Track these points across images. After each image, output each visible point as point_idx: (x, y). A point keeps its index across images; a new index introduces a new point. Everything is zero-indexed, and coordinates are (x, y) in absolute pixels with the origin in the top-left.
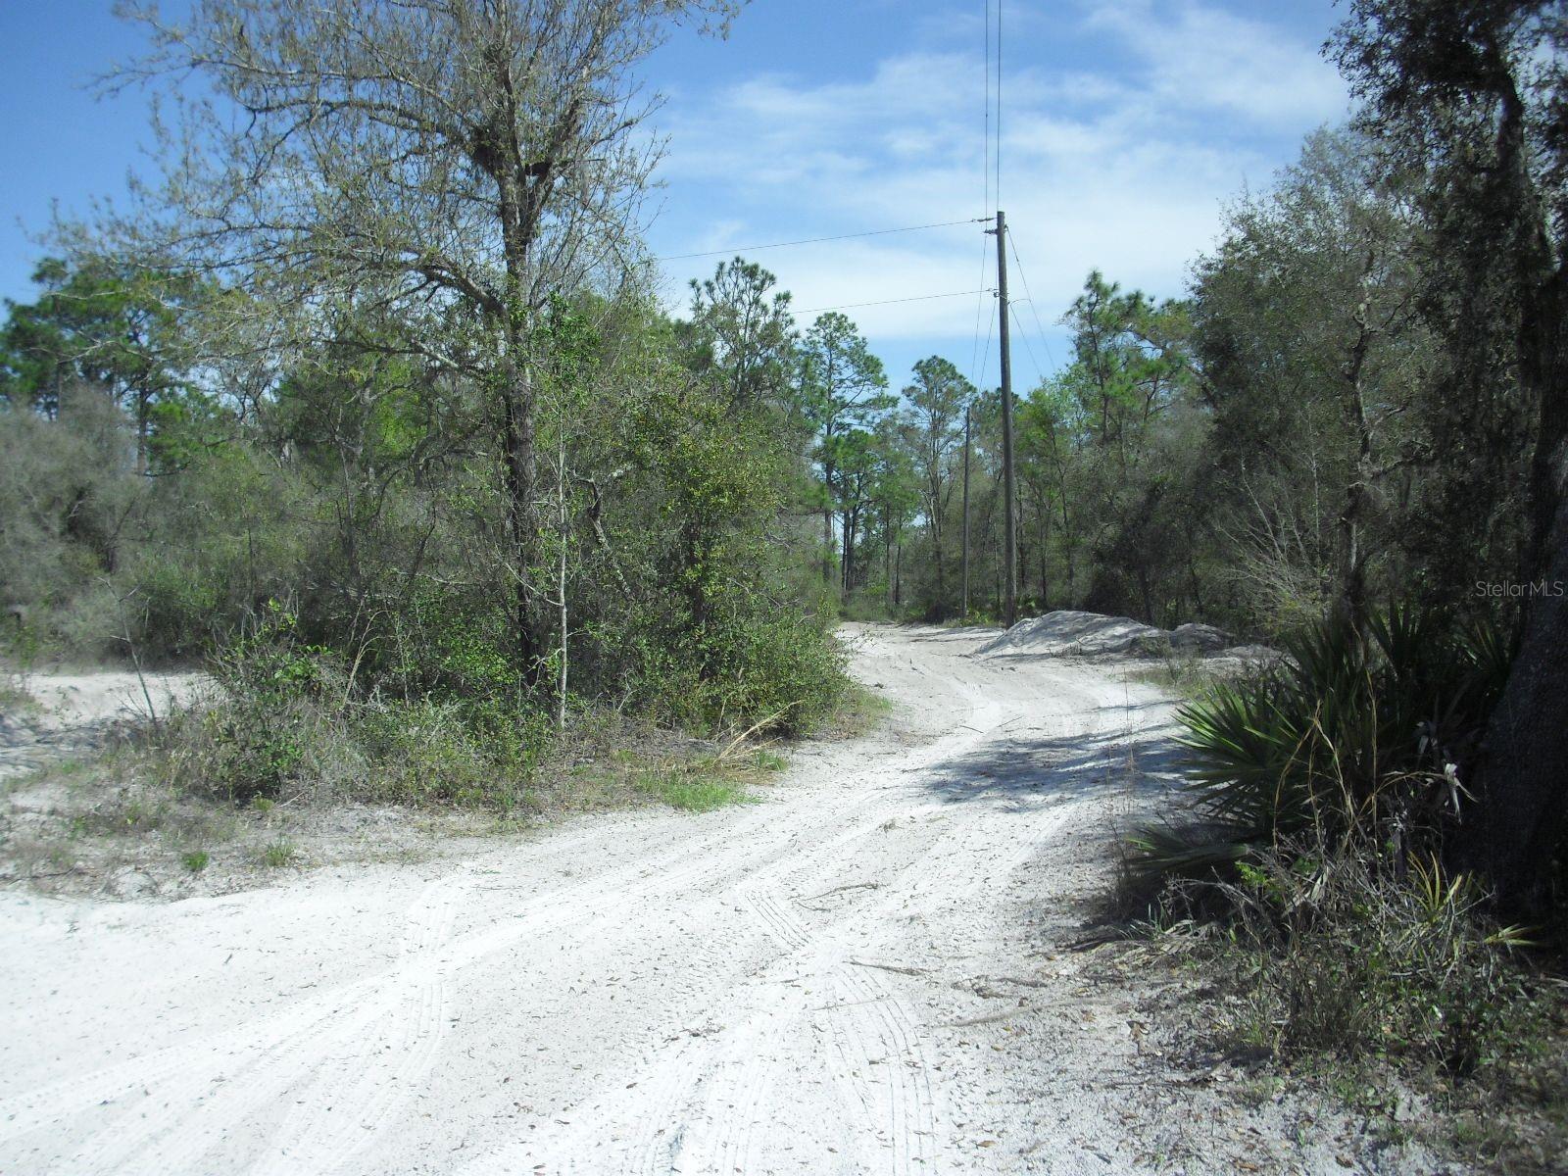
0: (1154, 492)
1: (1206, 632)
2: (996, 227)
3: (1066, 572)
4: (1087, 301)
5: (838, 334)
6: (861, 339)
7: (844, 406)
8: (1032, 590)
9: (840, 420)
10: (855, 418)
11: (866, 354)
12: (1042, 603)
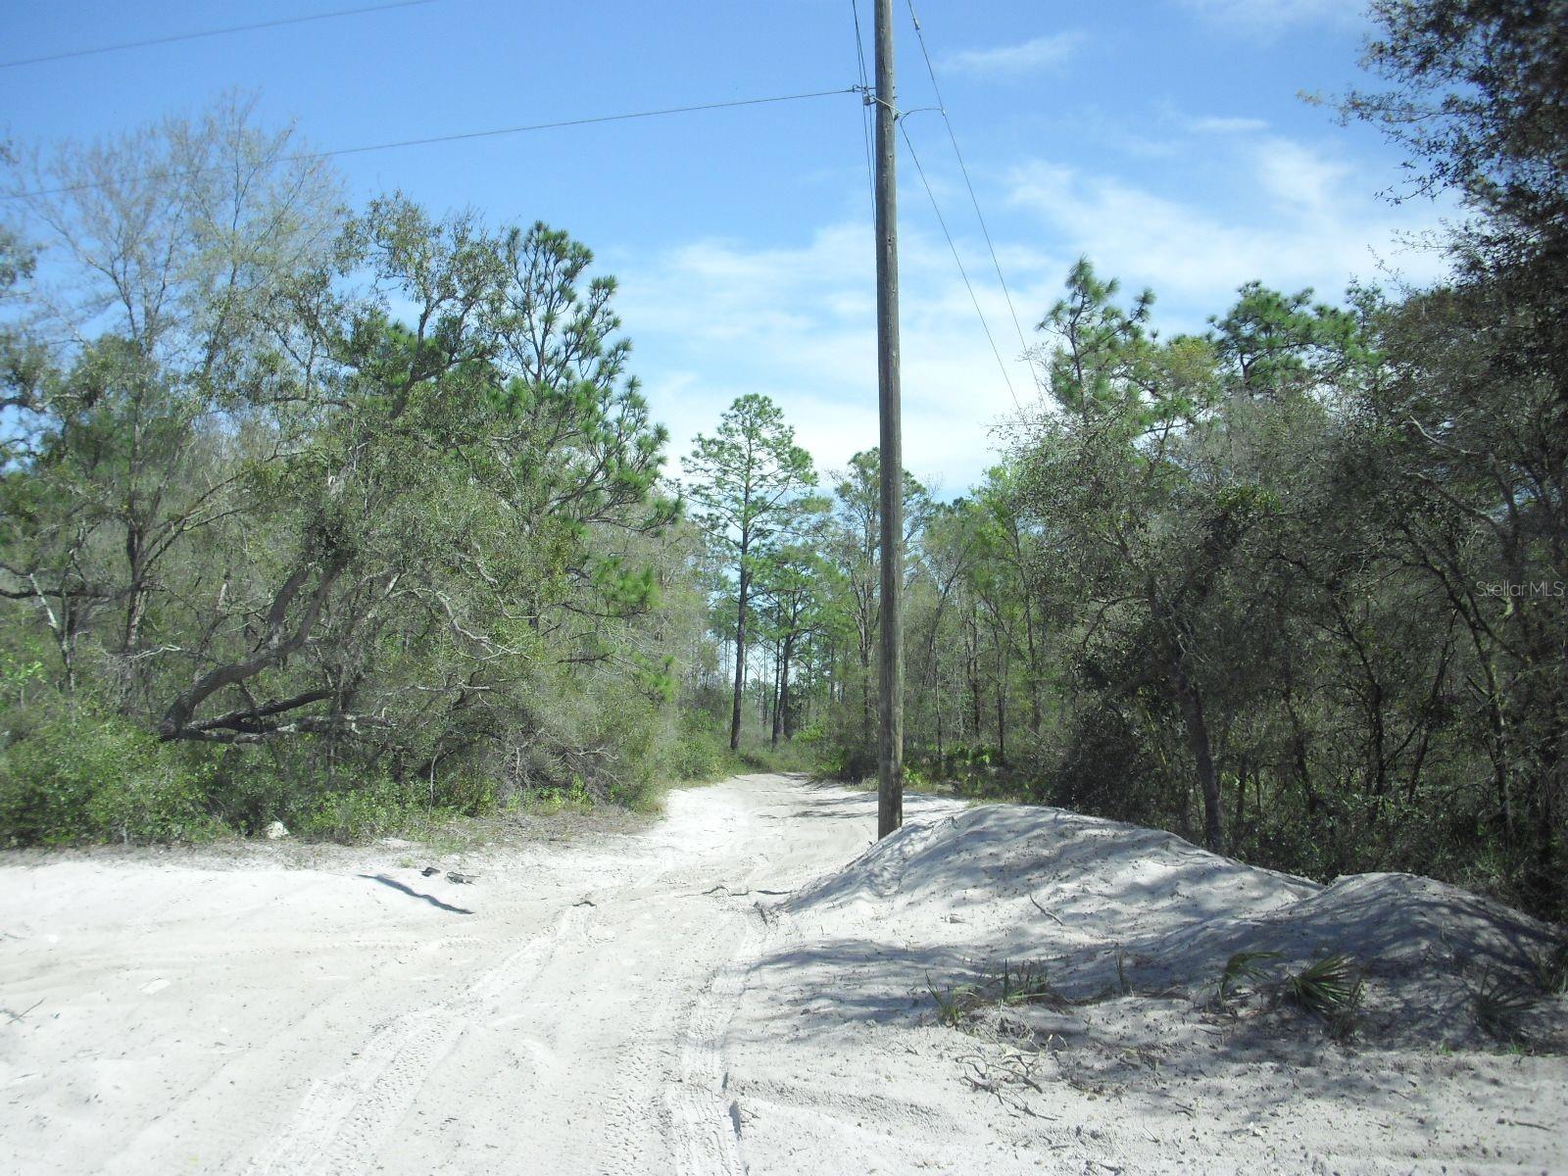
0: (1225, 525)
3: (1031, 716)
4: (1069, 305)
5: (759, 421)
6: (787, 428)
7: (765, 508)
8: (986, 740)
9: (759, 526)
10: (778, 523)
11: (793, 445)
12: (998, 758)
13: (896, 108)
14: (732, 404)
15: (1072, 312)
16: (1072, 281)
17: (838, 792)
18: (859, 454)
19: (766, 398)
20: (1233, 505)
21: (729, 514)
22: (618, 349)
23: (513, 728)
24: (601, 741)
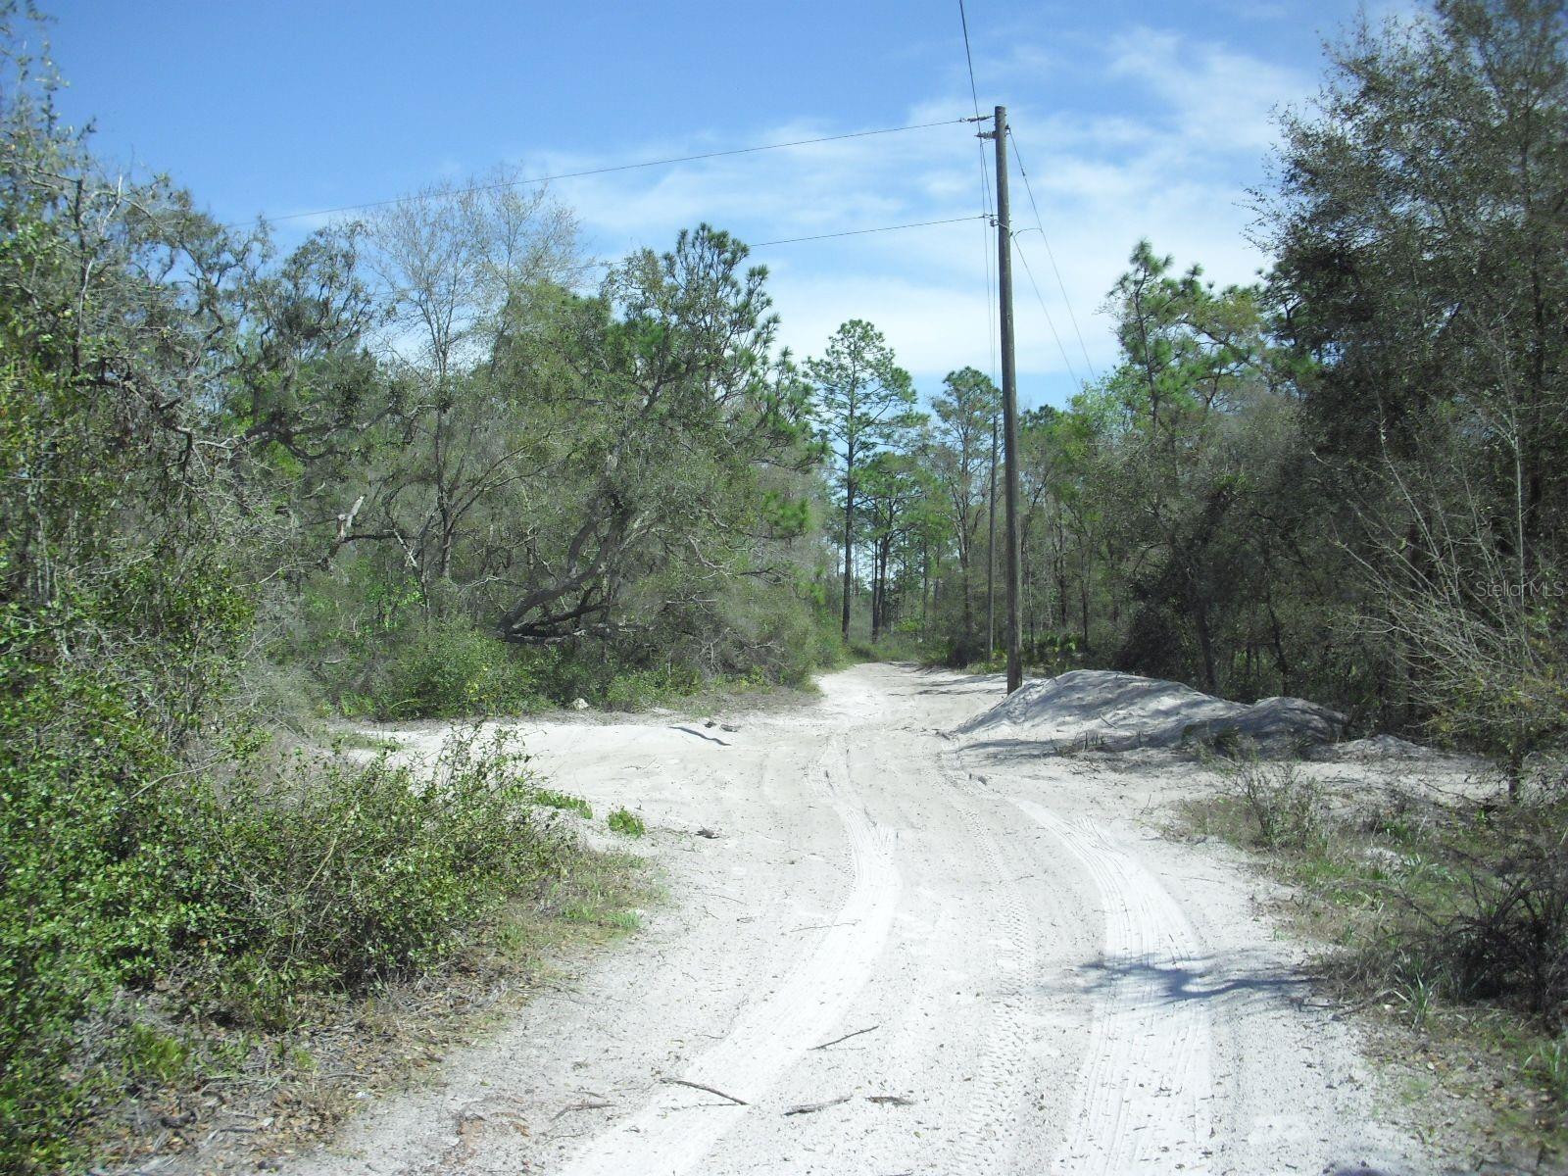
0: (1218, 500)
1: (1304, 712)
2: (993, 129)
3: (1111, 608)
4: (1132, 278)
5: (863, 344)
6: (888, 350)
7: (869, 423)
8: (1072, 629)
9: (863, 439)
10: (881, 437)
11: (894, 366)
12: (1082, 645)
13: (1012, 227)
14: (839, 328)
15: (1136, 283)
16: (1135, 259)
17: (946, 676)
18: (953, 373)
19: (868, 324)
20: (1224, 487)
21: (838, 430)
22: (769, 322)
23: (707, 629)
24: (770, 639)
